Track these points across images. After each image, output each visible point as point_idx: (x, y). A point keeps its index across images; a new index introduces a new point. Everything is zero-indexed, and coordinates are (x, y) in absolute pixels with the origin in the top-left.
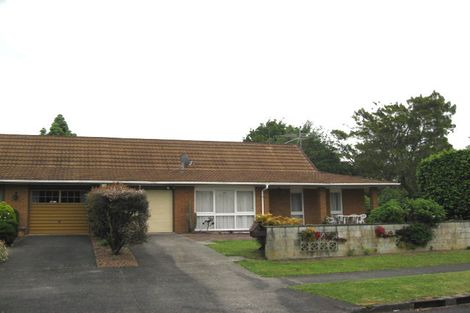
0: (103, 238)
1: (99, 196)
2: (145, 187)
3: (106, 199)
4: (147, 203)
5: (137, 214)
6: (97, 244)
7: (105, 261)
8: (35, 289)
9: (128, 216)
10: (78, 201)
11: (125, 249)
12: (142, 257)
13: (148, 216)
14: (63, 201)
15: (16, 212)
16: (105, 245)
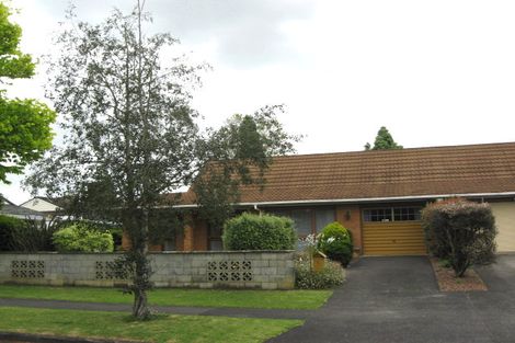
0: (443, 258)
1: (437, 212)
2: (488, 199)
3: (445, 215)
4: (493, 218)
5: (482, 231)
6: (438, 265)
7: (449, 285)
8: (376, 313)
9: (472, 233)
10: (412, 218)
11: (470, 271)
12: (492, 281)
13: (495, 233)
14: (397, 218)
15: (349, 232)
16: (447, 266)
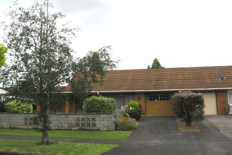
0: (181, 117)
1: (179, 97)
2: (201, 92)
3: (182, 98)
4: (203, 100)
5: (198, 106)
6: (179, 120)
7: (183, 129)
8: (151, 141)
9: (194, 106)
10: (168, 99)
11: (193, 123)
12: (202, 127)
13: (204, 106)
14: (161, 99)
15: (140, 106)
16: (183, 121)
